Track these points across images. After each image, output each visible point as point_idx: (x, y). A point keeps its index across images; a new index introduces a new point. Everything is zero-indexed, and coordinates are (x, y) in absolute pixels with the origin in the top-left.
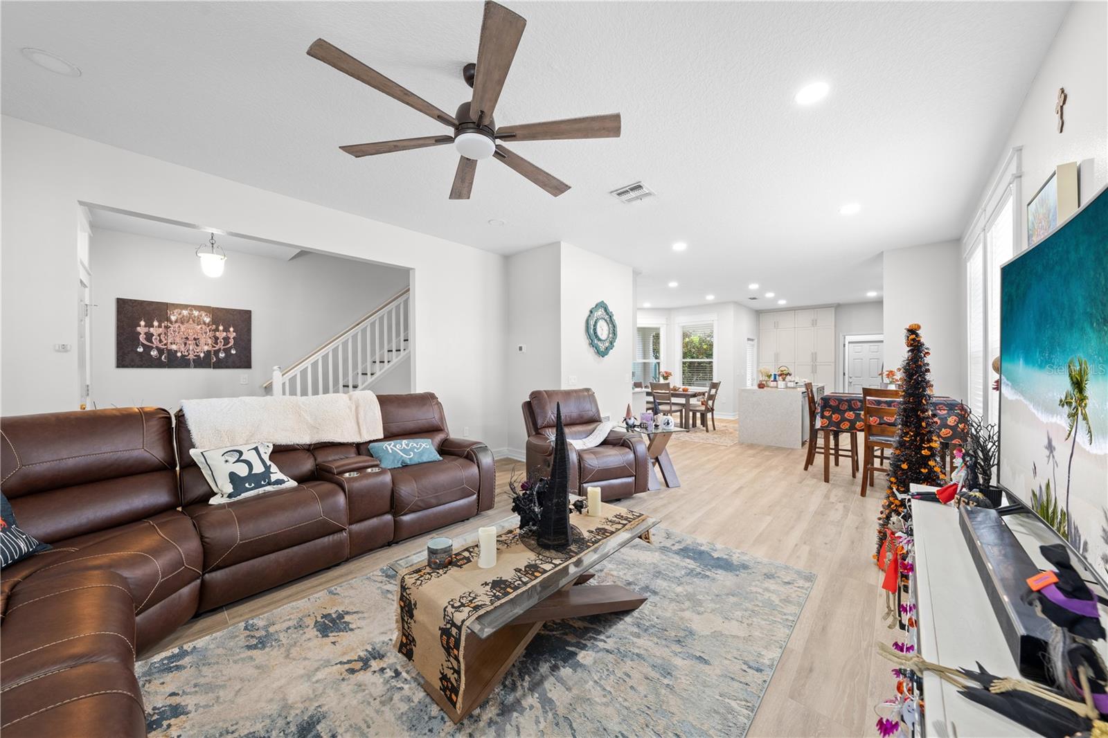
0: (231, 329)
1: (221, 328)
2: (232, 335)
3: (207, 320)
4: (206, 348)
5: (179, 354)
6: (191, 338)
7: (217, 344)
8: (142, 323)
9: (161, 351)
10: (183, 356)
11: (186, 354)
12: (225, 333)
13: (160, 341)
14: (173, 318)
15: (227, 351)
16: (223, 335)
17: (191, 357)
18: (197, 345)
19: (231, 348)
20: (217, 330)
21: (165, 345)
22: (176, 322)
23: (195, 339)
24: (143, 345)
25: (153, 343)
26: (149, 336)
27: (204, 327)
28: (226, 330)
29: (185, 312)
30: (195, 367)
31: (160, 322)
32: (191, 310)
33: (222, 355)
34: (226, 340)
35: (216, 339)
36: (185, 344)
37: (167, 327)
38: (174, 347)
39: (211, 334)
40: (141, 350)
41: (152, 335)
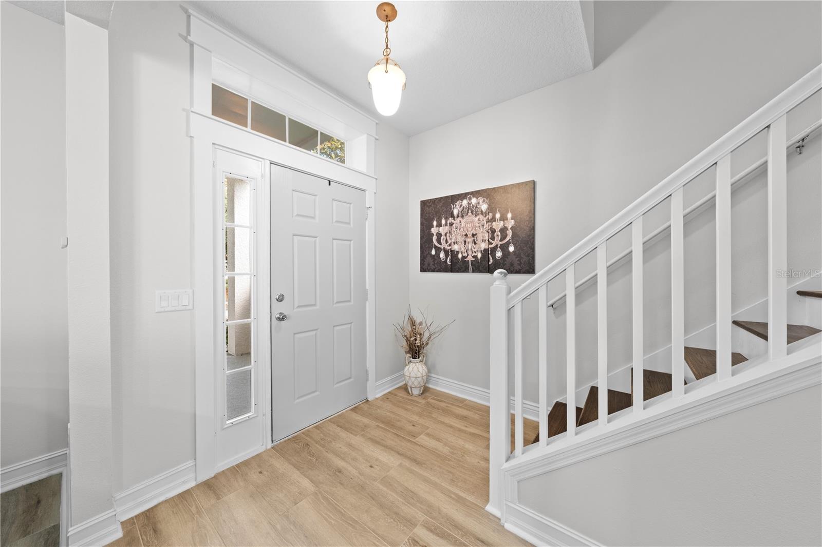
0: (509, 215)
1: (498, 216)
2: (510, 223)
3: (484, 207)
4: (484, 246)
5: (460, 256)
6: (470, 234)
7: (493, 238)
8: (435, 223)
9: (446, 252)
10: (464, 257)
11: (465, 255)
12: (502, 222)
13: (447, 241)
14: (456, 212)
15: (504, 248)
16: (498, 225)
17: (470, 258)
18: (475, 243)
19: (508, 243)
20: (493, 219)
21: (450, 245)
22: (458, 216)
23: (473, 235)
24: (436, 247)
25: (441, 244)
26: (439, 235)
27: (481, 217)
28: (503, 218)
29: (465, 202)
30: (473, 272)
31: (446, 219)
32: (470, 199)
33: (499, 254)
34: (503, 231)
35: (493, 231)
36: (465, 242)
37: (451, 224)
38: (456, 248)
39: (487, 226)
40: (433, 252)
41: (441, 235)
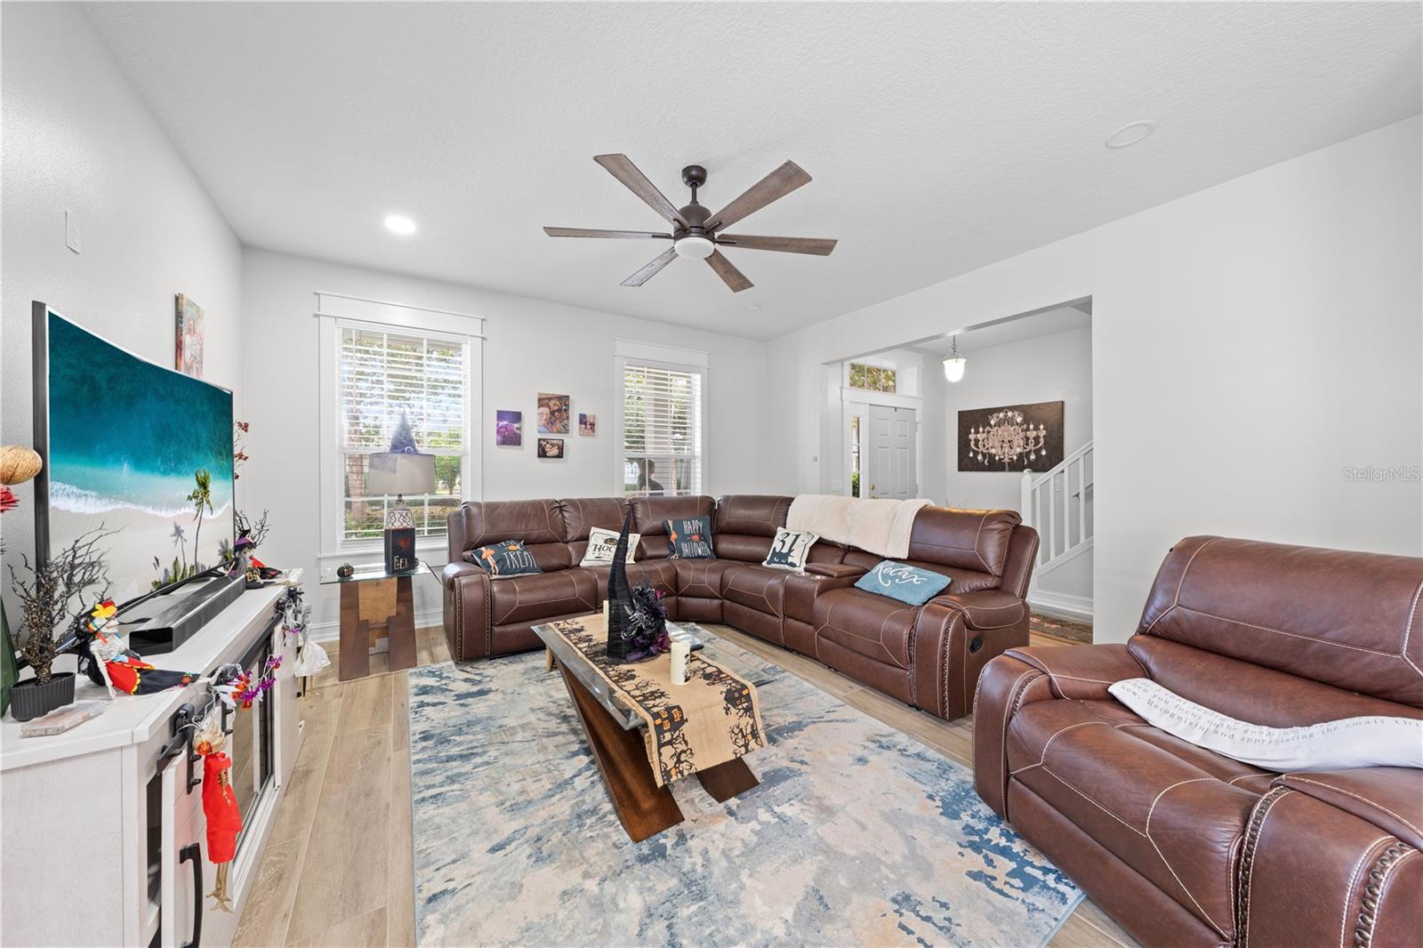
0: (1042, 427)
1: (1032, 427)
2: (1043, 433)
3: (1019, 420)
4: (1019, 450)
5: (997, 458)
6: (1006, 441)
7: (1027, 444)
8: (973, 431)
9: (984, 455)
10: (1000, 459)
11: (1002, 457)
12: (1035, 432)
13: (984, 446)
14: (992, 422)
15: (1037, 452)
16: (1032, 434)
17: (1006, 460)
18: (1011, 448)
19: (1041, 448)
20: (1028, 429)
21: (988, 449)
22: (995, 426)
23: (1009, 442)
24: (973, 450)
25: (979, 448)
26: (977, 441)
27: (1017, 427)
28: (1036, 429)
29: (1001, 415)
30: (1010, 470)
31: (984, 428)
32: (1006, 412)
33: (1033, 457)
34: (1037, 439)
35: (1028, 439)
36: (1002, 447)
37: (989, 432)
38: (993, 451)
39: (1022, 435)
40: (971, 455)
41: (979, 441)
